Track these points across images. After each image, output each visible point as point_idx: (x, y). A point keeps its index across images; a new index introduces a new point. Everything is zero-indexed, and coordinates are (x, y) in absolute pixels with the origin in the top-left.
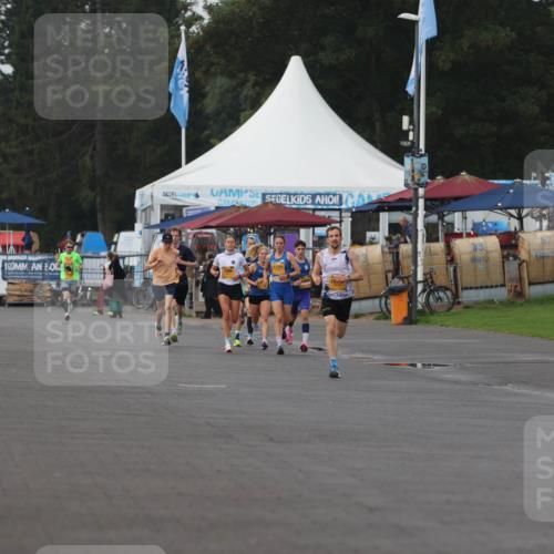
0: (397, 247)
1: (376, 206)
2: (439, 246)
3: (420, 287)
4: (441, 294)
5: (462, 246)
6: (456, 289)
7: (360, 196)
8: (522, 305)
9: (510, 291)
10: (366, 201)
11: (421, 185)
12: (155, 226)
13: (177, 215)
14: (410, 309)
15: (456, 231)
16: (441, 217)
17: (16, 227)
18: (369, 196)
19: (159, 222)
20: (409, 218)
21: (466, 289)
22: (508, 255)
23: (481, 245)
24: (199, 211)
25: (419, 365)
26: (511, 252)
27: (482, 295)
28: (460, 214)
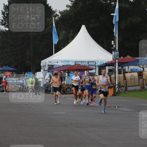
0: (111, 75)
1: (105, 65)
2: (122, 75)
3: (117, 86)
4: (122, 88)
5: (128, 75)
6: (126, 87)
7: (101, 62)
8: (144, 91)
9: (141, 87)
10: (102, 64)
11: (117, 59)
12: (46, 71)
13: (52, 67)
14: (114, 92)
15: (126, 71)
16: (122, 68)
17: (9, 71)
18: (103, 62)
19: (47, 69)
20: (114, 68)
21: (129, 86)
22: (140, 77)
23: (133, 75)
24: (58, 66)
25: (117, 107)
26: (141, 77)
27: (133, 88)
28: (127, 67)
